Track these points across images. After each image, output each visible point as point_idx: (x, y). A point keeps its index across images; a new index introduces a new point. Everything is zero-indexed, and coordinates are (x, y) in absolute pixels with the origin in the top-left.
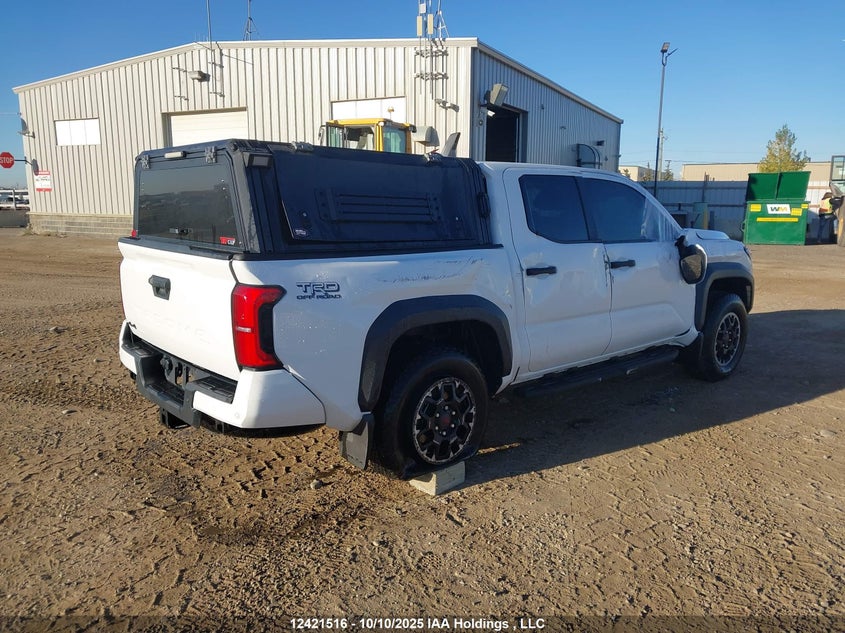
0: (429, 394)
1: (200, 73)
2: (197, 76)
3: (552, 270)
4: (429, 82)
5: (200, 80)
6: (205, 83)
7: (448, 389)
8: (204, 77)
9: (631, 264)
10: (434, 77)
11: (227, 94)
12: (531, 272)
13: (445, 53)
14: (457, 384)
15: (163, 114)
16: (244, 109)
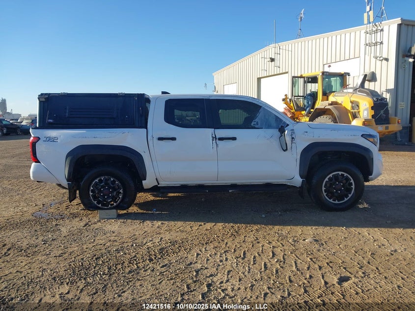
0: (97, 180)
1: (271, 58)
2: (269, 60)
3: (174, 139)
4: (373, 47)
5: (271, 61)
6: (273, 63)
7: (106, 180)
8: (272, 60)
9: (234, 139)
10: (376, 44)
11: (281, 67)
12: (160, 139)
13: (382, 30)
14: (112, 179)
15: (258, 78)
16: (287, 73)
